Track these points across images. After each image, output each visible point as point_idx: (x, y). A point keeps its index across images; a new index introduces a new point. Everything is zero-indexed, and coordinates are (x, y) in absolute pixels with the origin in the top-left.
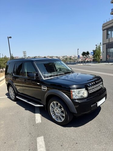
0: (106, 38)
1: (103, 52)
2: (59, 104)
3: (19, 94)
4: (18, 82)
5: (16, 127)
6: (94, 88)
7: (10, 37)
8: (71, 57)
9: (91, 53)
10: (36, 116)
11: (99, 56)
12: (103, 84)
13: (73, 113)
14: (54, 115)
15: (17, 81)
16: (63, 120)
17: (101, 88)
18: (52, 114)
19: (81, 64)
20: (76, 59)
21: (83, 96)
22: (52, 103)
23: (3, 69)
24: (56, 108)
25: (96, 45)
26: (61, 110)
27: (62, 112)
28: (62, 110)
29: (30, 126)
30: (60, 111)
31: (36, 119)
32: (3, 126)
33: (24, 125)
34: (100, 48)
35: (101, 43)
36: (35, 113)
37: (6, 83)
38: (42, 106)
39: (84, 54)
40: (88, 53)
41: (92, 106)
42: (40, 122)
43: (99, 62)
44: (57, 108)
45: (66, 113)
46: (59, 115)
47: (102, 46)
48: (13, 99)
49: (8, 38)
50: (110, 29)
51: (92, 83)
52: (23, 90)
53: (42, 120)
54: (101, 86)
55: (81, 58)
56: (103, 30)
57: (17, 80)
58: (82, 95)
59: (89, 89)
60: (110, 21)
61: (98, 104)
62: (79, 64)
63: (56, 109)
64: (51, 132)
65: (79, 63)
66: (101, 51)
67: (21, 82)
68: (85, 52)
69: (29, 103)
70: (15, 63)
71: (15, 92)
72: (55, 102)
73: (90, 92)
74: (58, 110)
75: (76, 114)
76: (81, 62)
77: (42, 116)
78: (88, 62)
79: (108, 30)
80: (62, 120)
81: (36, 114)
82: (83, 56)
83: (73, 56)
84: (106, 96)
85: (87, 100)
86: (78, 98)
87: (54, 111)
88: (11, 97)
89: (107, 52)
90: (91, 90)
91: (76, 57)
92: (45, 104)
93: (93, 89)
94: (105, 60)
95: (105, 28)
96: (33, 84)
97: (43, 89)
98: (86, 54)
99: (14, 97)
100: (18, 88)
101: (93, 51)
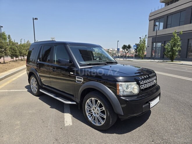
0: (152, 30)
1: (148, 47)
2: (99, 101)
3: (44, 86)
4: (44, 72)
5: (37, 129)
6: (147, 83)
7: (35, 19)
8: (108, 50)
9: (134, 46)
10: (65, 117)
11: (143, 50)
12: (156, 79)
13: (118, 115)
14: (90, 116)
15: (42, 71)
16: (103, 123)
17: (155, 84)
18: (87, 114)
19: (121, 59)
20: (114, 53)
21: (133, 92)
22: (90, 100)
23: (24, 57)
24: (94, 106)
25: (140, 38)
26: (101, 109)
27: (103, 112)
28: (103, 109)
29: (56, 130)
30: (100, 111)
31: (65, 120)
32: (18, 127)
33: (49, 127)
34: (145, 41)
35: (146, 36)
36: (63, 112)
37: (27, 73)
38: (75, 103)
39: (124, 47)
40: (129, 47)
41: (143, 106)
42: (71, 124)
43: (143, 58)
44: (96, 106)
45: (109, 114)
46: (98, 116)
47: (147, 39)
48: (35, 93)
49: (33, 19)
50: (158, 20)
51: (145, 77)
52: (50, 82)
53: (73, 122)
54: (154, 81)
55: (121, 52)
56: (150, 20)
57: (41, 69)
58: (131, 90)
59: (141, 83)
60: (158, 10)
61: (151, 105)
62: (119, 59)
63: (94, 109)
64: (86, 139)
65: (118, 57)
66: (146, 44)
67: (47, 72)
68: (126, 45)
69: (58, 98)
70: (41, 46)
71: (38, 84)
72: (93, 99)
73: (142, 88)
74: (97, 109)
75: (121, 115)
76: (121, 56)
77: (73, 116)
78: (129, 57)
79: (155, 20)
80: (101, 123)
81: (65, 114)
82: (124, 49)
83: (111, 50)
84: (159, 95)
85: (138, 98)
86: (125, 94)
87: (91, 111)
88: (33, 90)
89: (152, 47)
90: (143, 85)
91: (114, 50)
92: (78, 100)
93: (146, 85)
94: (150, 57)
95: (153, 18)
96: (63, 75)
97: (78, 81)
98: (127, 47)
99: (36, 90)
100: (43, 80)
101: (136, 44)
